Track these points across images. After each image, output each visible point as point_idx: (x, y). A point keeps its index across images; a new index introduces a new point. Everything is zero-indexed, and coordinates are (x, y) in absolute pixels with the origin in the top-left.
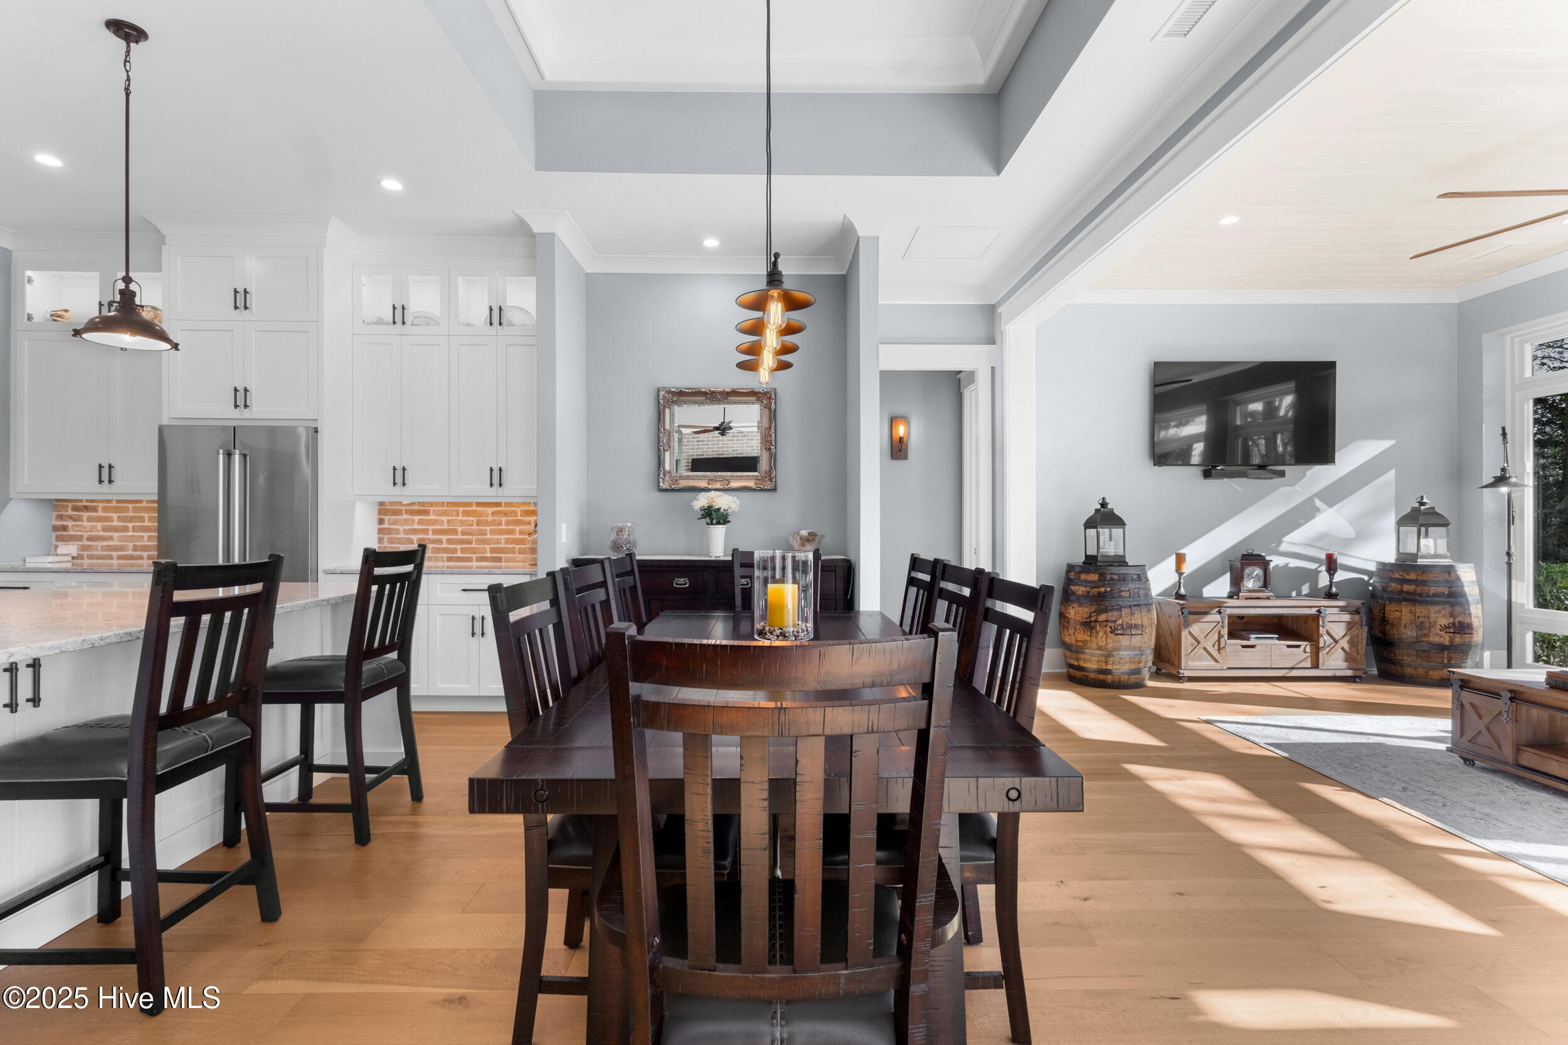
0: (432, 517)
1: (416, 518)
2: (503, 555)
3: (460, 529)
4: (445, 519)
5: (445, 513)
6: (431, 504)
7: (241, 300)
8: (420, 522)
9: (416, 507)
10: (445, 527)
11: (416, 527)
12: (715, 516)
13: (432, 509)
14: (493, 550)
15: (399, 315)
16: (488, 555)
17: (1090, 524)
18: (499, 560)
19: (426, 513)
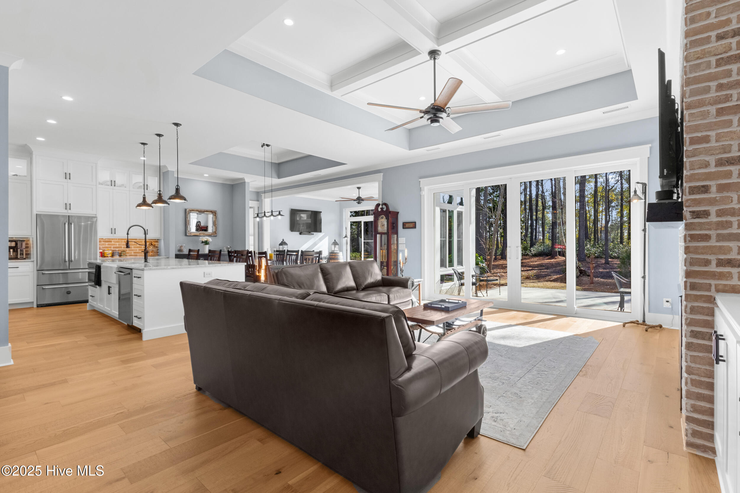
0: (113, 243)
1: (107, 243)
2: (138, 254)
3: (123, 247)
4: (117, 244)
5: (117, 242)
6: (113, 239)
7: (67, 176)
8: (108, 245)
9: (107, 240)
10: (118, 246)
11: (107, 246)
12: (206, 243)
13: (113, 241)
14: (134, 253)
15: (113, 183)
16: (133, 254)
17: (281, 244)
18: (137, 255)
19: (111, 242)
